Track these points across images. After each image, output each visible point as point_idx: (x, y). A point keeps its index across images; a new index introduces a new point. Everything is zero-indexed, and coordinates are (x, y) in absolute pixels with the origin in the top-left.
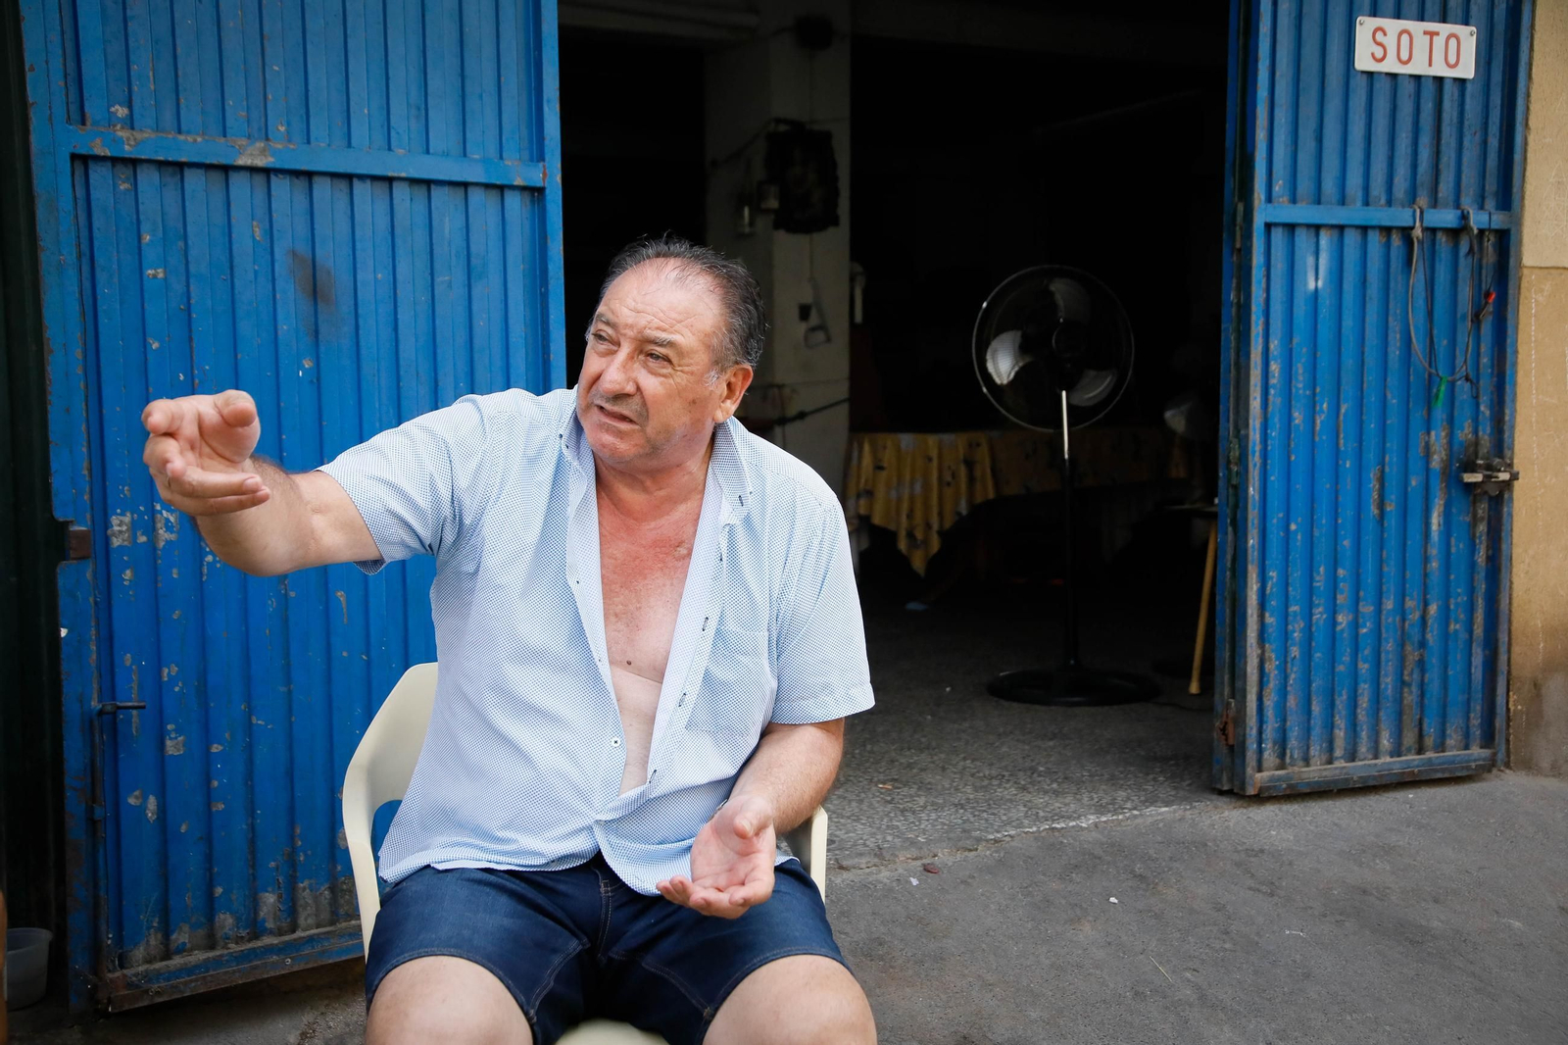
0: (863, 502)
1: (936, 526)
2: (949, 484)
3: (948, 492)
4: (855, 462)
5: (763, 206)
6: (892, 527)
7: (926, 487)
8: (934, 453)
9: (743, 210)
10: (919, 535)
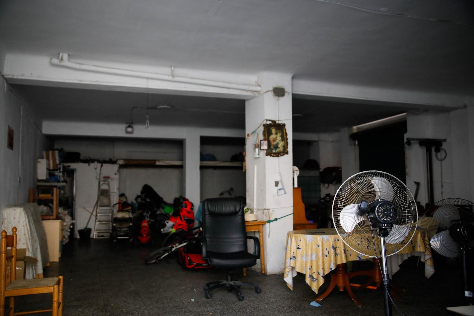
0: (292, 261)
1: (321, 274)
2: (326, 256)
3: (326, 259)
4: (289, 244)
5: (262, 148)
6: (304, 272)
7: (317, 256)
8: (320, 244)
9: (256, 150)
10: (315, 277)
